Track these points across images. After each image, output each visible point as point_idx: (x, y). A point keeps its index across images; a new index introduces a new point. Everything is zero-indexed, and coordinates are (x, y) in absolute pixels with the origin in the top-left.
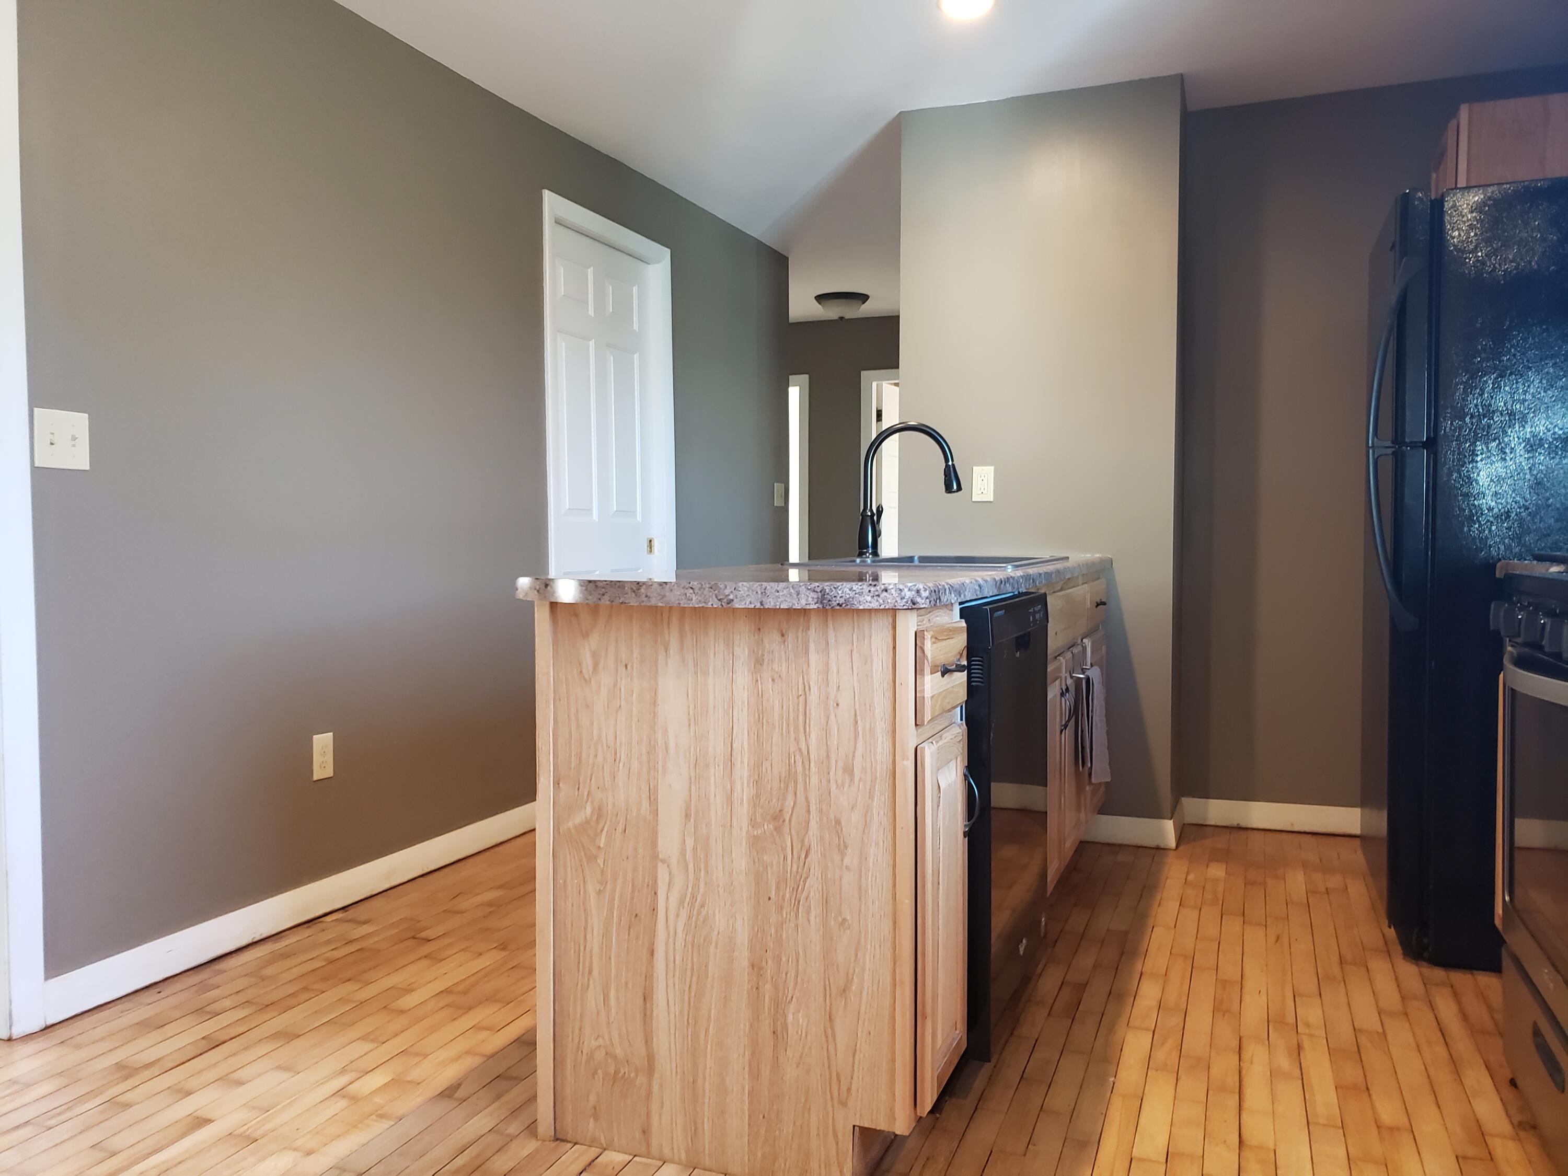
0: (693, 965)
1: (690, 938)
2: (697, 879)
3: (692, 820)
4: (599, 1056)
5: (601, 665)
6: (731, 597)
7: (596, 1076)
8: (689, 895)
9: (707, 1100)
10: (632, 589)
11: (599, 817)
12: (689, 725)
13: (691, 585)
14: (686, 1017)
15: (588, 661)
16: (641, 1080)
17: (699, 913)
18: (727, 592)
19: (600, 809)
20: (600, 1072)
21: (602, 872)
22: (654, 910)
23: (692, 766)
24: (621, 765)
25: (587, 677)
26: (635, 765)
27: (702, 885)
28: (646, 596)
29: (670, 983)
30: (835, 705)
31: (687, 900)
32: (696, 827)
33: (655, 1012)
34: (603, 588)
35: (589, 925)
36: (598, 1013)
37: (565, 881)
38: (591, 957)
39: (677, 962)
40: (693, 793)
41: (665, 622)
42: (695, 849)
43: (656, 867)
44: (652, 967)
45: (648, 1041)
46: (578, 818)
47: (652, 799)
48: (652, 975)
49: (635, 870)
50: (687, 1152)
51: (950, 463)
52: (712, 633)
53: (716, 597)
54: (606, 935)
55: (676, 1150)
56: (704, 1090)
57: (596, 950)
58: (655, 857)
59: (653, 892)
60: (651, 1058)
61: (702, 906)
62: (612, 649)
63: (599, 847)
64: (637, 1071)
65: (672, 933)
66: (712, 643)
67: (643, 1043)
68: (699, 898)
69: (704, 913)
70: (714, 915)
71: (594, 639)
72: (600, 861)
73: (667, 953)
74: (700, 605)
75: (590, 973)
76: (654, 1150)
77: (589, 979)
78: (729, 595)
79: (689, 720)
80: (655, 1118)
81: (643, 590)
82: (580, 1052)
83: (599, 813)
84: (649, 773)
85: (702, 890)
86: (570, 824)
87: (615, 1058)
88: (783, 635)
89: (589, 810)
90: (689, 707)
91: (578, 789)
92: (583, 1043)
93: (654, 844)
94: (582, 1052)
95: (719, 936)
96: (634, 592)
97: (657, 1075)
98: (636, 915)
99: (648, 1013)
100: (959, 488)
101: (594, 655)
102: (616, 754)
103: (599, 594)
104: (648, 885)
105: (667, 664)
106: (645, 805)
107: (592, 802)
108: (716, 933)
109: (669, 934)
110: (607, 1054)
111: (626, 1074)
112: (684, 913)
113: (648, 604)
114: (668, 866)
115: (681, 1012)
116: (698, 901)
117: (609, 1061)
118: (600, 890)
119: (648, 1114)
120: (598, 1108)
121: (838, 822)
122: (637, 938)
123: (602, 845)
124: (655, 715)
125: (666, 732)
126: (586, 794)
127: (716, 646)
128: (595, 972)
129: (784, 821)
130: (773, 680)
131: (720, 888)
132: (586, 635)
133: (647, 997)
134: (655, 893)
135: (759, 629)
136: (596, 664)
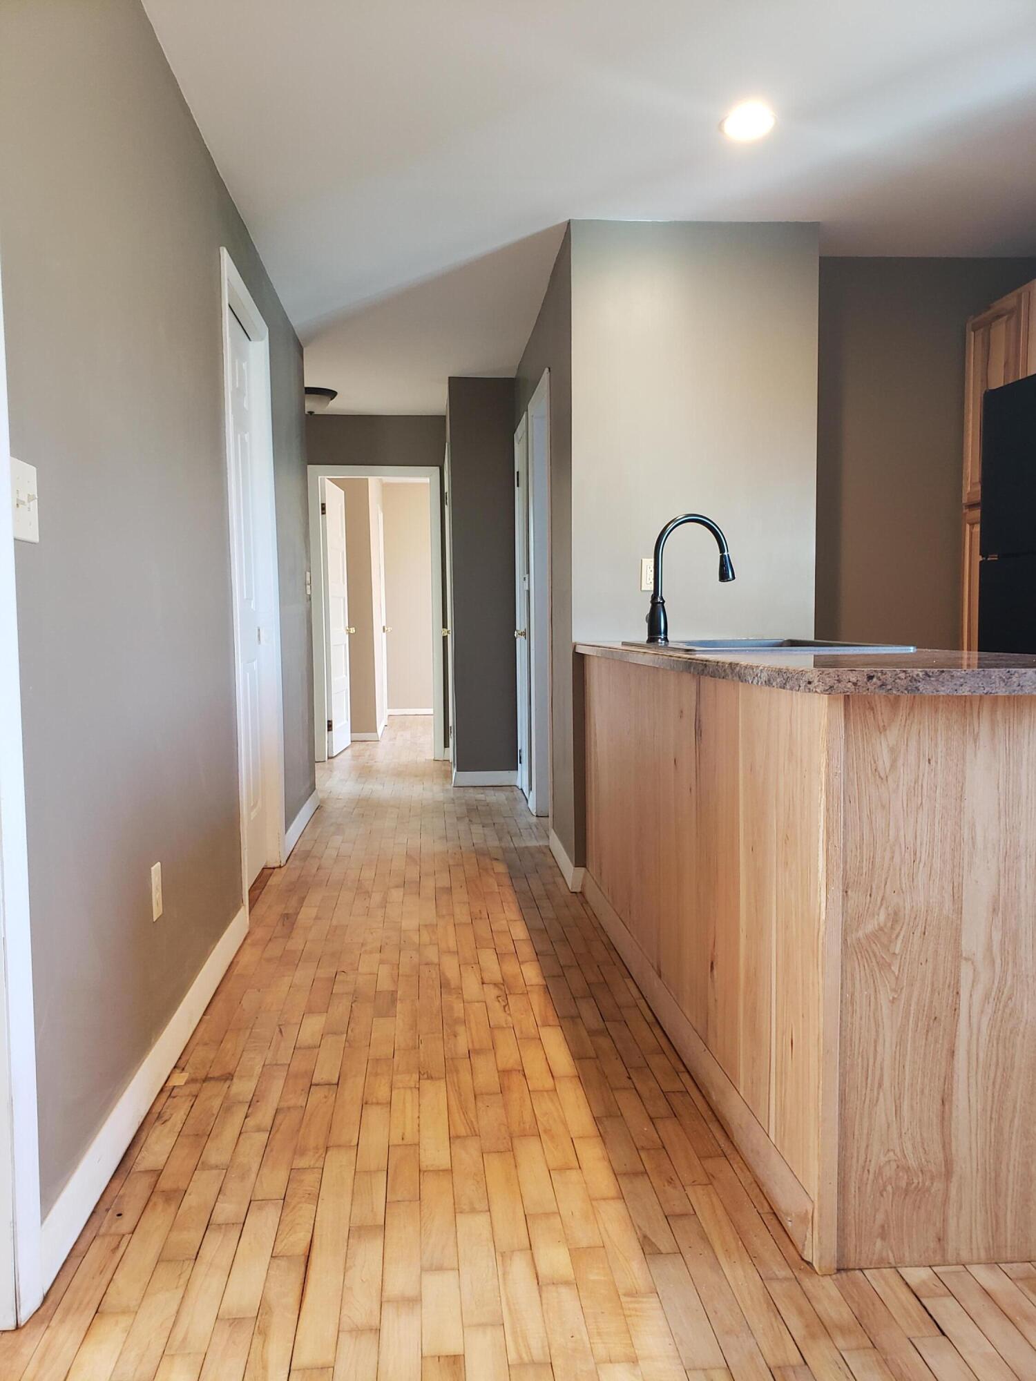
0: (998, 1061)
1: (995, 1033)
2: (1005, 972)
3: (1000, 914)
4: (889, 1172)
5: (900, 762)
7: (885, 1193)
8: (995, 989)
9: (1010, 1192)
11: (895, 921)
12: (999, 818)
14: (989, 1113)
15: (885, 759)
16: (938, 1186)
17: (1005, 1006)
19: (896, 913)
20: (889, 1188)
21: (897, 978)
22: (955, 1010)
23: (1001, 859)
24: (921, 865)
25: (883, 775)
26: (937, 864)
27: (1009, 978)
29: (973, 1081)
31: (993, 994)
32: (1004, 921)
33: (954, 1115)
35: (881, 1036)
36: (888, 1127)
37: (852, 995)
38: (882, 1069)
39: (981, 1060)
40: (1002, 887)
41: (975, 715)
42: (1002, 943)
43: (958, 968)
44: (953, 1069)
45: (946, 1145)
46: (870, 926)
47: (956, 897)
48: (952, 1077)
49: (934, 972)
50: (987, 1250)
51: (726, 553)
52: (1026, 721)
54: (901, 1043)
55: (975, 1251)
56: (1007, 1183)
57: (887, 1063)
58: (958, 956)
59: (955, 991)
60: (948, 1164)
61: (1010, 998)
62: (913, 743)
63: (894, 954)
64: (932, 1179)
65: (975, 1031)
66: (1027, 731)
67: (941, 1146)
68: (1006, 992)
69: (1011, 1004)
70: (1022, 1006)
71: (893, 735)
72: (895, 968)
73: (969, 1052)
75: (880, 1086)
76: (950, 1256)
77: (878, 1094)
79: (999, 812)
80: (952, 1222)
82: (866, 1171)
83: (895, 917)
84: (953, 871)
85: (1009, 983)
86: (861, 934)
87: (907, 1169)
89: (882, 917)
90: (999, 799)
91: (870, 895)
92: (870, 1161)
93: (957, 942)
94: (868, 1171)
95: (1027, 1026)
97: (955, 1179)
98: (936, 1018)
99: (946, 1116)
101: (892, 750)
102: (915, 854)
104: (949, 986)
105: (975, 755)
106: (948, 904)
107: (887, 908)
108: (1023, 1024)
109: (971, 1033)
110: (898, 1167)
111: (920, 1184)
112: (989, 1010)
114: (973, 963)
115: (984, 1110)
116: (1004, 995)
117: (901, 1174)
118: (894, 998)
119: (945, 1220)
120: (886, 1228)
122: (936, 1042)
123: (897, 952)
124: (961, 811)
125: (973, 827)
126: (879, 899)
127: (1031, 734)
128: (886, 1083)
131: (1029, 978)
132: (883, 729)
133: (945, 1101)
134: (958, 993)
136: (894, 762)
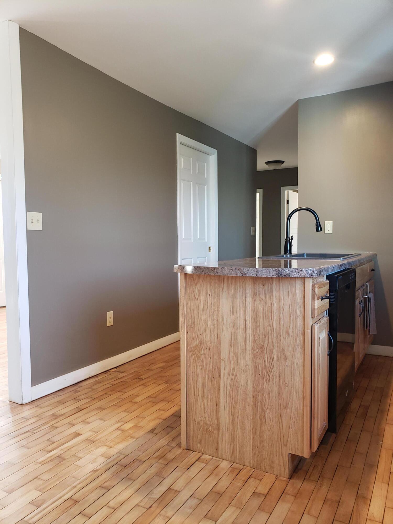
0: (233, 395)
1: (232, 386)
2: (234, 367)
3: (232, 347)
4: (202, 423)
5: (201, 294)
6: (246, 273)
7: (200, 430)
8: (231, 371)
9: (238, 440)
10: (212, 269)
11: (201, 344)
12: (231, 315)
13: (232, 269)
14: (231, 413)
15: (197, 293)
16: (215, 432)
17: (235, 378)
18: (244, 271)
19: (201, 341)
20: (202, 428)
21: (202, 362)
22: (219, 376)
23: (232, 329)
24: (208, 327)
25: (196, 298)
26: (213, 327)
27: (236, 369)
28: (217, 272)
29: (225, 400)
30: (283, 310)
31: (231, 373)
32: (233, 349)
33: (220, 410)
34: (202, 269)
35: (198, 380)
36: (201, 409)
37: (190, 365)
38: (199, 390)
39: (228, 394)
40: (232, 338)
41: (222, 281)
42: (233, 357)
43: (220, 362)
44: (219, 395)
45: (218, 419)
46: (194, 344)
47: (218, 339)
48: (219, 398)
49: (213, 362)
50: (231, 457)
51: (318, 221)
52: (238, 284)
53: (241, 273)
54: (204, 383)
55: (227, 456)
56: (237, 437)
57: (200, 389)
58: (220, 358)
59: (219, 370)
60: (219, 425)
61: (236, 376)
62: (204, 289)
63: (201, 354)
64: (214, 429)
65: (226, 384)
66: (238, 288)
67: (216, 420)
68: (235, 373)
69: (237, 378)
70: (240, 379)
71: (199, 286)
72: (201, 359)
73: (224, 391)
74: (235, 275)
75: (198, 395)
76: (220, 455)
77: (198, 398)
78: (245, 272)
79: (231, 313)
80: (220, 445)
81: (215, 270)
82: (195, 421)
83: (201, 342)
84: (217, 330)
85: (236, 370)
86: (192, 346)
87: (207, 424)
88: (263, 286)
89: (197, 341)
90: (231, 309)
91: (194, 334)
92: (196, 418)
93: (219, 354)
94: (196, 421)
95: (242, 386)
96: (212, 270)
97: (221, 431)
98: (214, 378)
99: (218, 410)
100: (321, 230)
101: (199, 291)
102: (206, 323)
103: (201, 271)
104: (217, 368)
105: (223, 294)
106: (216, 341)
107: (199, 339)
108: (241, 385)
109: (225, 384)
110: (204, 422)
111: (211, 430)
112: (230, 378)
113: (217, 275)
114: (224, 362)
115: (229, 411)
116: (234, 374)
117: (205, 425)
118: (201, 368)
119: (218, 443)
120: (201, 440)
121: (284, 350)
122: (214, 385)
123: (202, 354)
124: (219, 311)
125: (223, 317)
126: (196, 336)
127: (240, 288)
128: (200, 395)
129: (264, 349)
130: (260, 301)
131: (242, 370)
132: (196, 284)
133: (217, 405)
134: (220, 371)
135: (255, 283)
136: (199, 294)
